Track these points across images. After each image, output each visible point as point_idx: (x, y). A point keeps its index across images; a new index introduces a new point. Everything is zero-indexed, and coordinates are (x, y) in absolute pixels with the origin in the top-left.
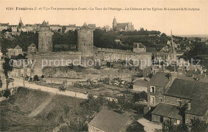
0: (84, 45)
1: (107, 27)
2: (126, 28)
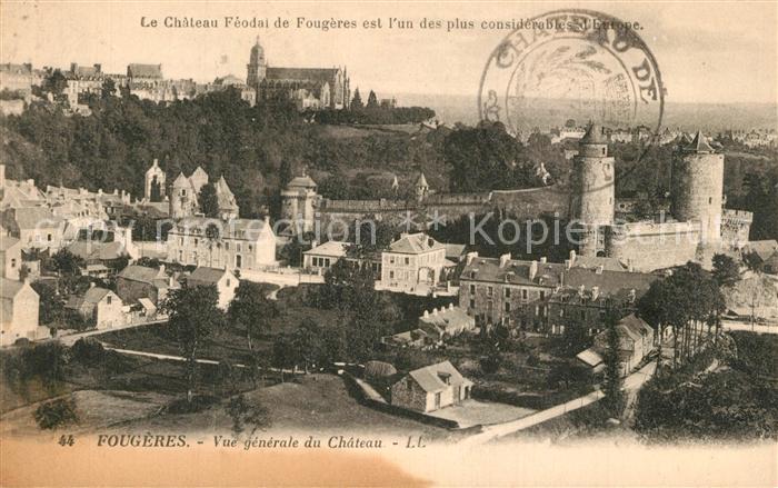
2: (326, 89)
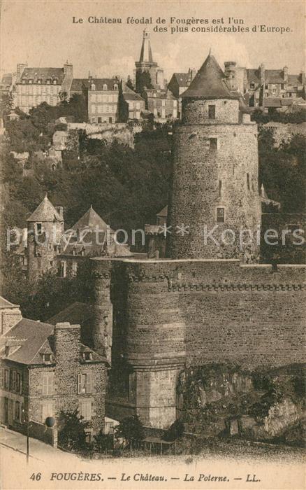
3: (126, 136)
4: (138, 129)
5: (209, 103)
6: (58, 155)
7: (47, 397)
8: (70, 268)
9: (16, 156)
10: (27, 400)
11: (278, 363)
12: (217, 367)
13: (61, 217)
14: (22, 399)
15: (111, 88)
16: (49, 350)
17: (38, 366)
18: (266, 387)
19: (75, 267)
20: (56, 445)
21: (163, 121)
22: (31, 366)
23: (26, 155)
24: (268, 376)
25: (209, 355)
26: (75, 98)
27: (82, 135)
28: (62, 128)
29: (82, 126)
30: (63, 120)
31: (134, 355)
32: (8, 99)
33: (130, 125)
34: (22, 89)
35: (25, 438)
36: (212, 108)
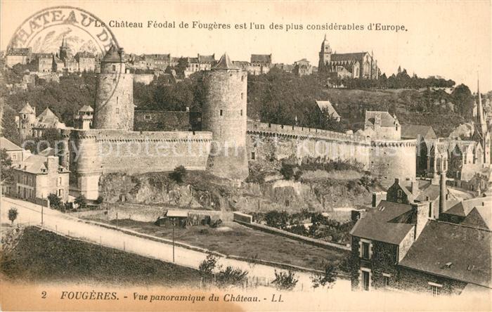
0: (221, 114)
1: (303, 63)
3: (56, 78)
4: (61, 75)
5: (113, 64)
6: (26, 85)
7: (43, 188)
8: (38, 133)
9: (8, 86)
10: (35, 189)
11: (142, 172)
12: (115, 174)
13: (34, 111)
14: (33, 188)
15: (49, 57)
16: (45, 168)
17: (40, 174)
18: (137, 182)
19: (41, 132)
20: (49, 206)
21: (72, 72)
22: (36, 175)
23: (11, 85)
24: (138, 177)
25: (113, 169)
26: (33, 62)
27: (36, 77)
28: (27, 74)
29: (37, 73)
30: (28, 71)
31: (80, 170)
32: (3, 61)
33: (58, 73)
34: (9, 57)
35: (41, 206)
36: (114, 66)
